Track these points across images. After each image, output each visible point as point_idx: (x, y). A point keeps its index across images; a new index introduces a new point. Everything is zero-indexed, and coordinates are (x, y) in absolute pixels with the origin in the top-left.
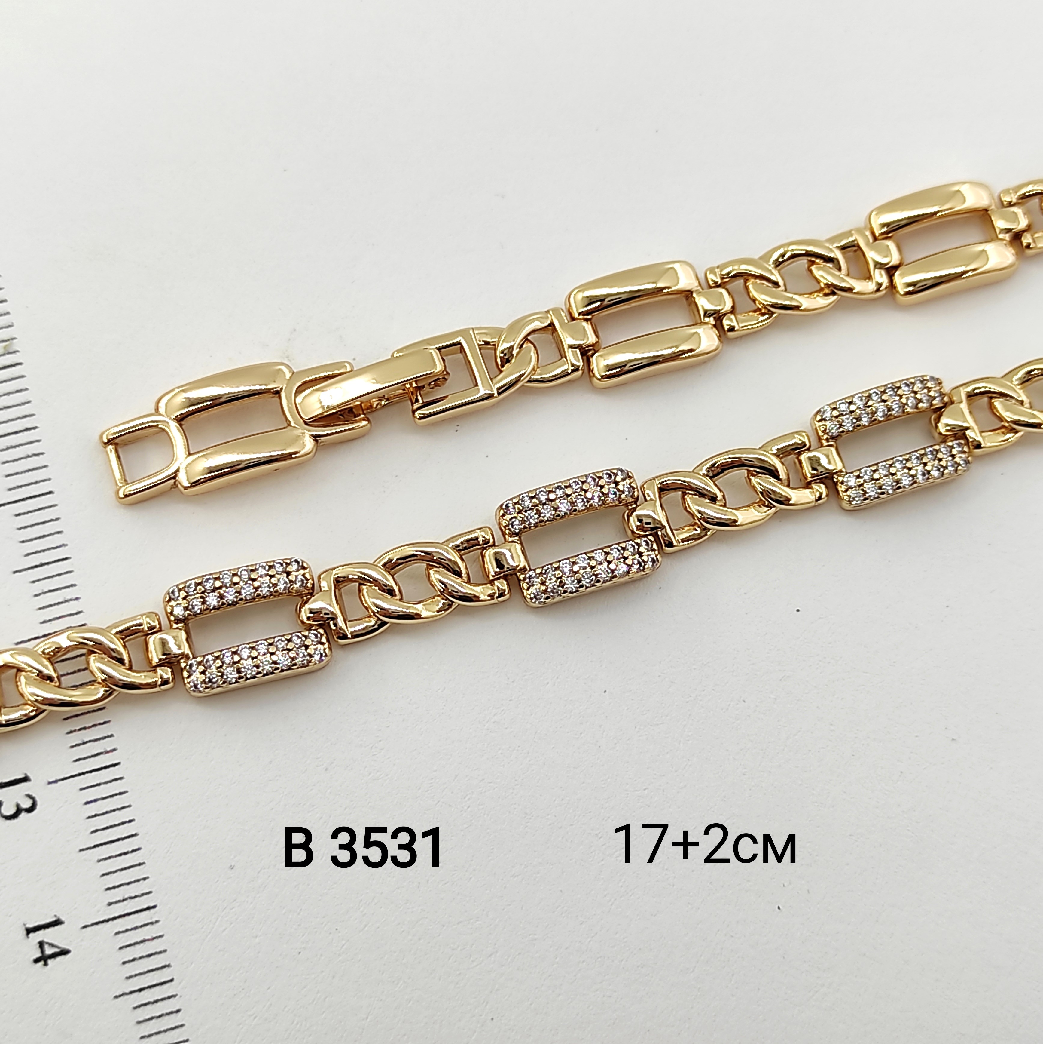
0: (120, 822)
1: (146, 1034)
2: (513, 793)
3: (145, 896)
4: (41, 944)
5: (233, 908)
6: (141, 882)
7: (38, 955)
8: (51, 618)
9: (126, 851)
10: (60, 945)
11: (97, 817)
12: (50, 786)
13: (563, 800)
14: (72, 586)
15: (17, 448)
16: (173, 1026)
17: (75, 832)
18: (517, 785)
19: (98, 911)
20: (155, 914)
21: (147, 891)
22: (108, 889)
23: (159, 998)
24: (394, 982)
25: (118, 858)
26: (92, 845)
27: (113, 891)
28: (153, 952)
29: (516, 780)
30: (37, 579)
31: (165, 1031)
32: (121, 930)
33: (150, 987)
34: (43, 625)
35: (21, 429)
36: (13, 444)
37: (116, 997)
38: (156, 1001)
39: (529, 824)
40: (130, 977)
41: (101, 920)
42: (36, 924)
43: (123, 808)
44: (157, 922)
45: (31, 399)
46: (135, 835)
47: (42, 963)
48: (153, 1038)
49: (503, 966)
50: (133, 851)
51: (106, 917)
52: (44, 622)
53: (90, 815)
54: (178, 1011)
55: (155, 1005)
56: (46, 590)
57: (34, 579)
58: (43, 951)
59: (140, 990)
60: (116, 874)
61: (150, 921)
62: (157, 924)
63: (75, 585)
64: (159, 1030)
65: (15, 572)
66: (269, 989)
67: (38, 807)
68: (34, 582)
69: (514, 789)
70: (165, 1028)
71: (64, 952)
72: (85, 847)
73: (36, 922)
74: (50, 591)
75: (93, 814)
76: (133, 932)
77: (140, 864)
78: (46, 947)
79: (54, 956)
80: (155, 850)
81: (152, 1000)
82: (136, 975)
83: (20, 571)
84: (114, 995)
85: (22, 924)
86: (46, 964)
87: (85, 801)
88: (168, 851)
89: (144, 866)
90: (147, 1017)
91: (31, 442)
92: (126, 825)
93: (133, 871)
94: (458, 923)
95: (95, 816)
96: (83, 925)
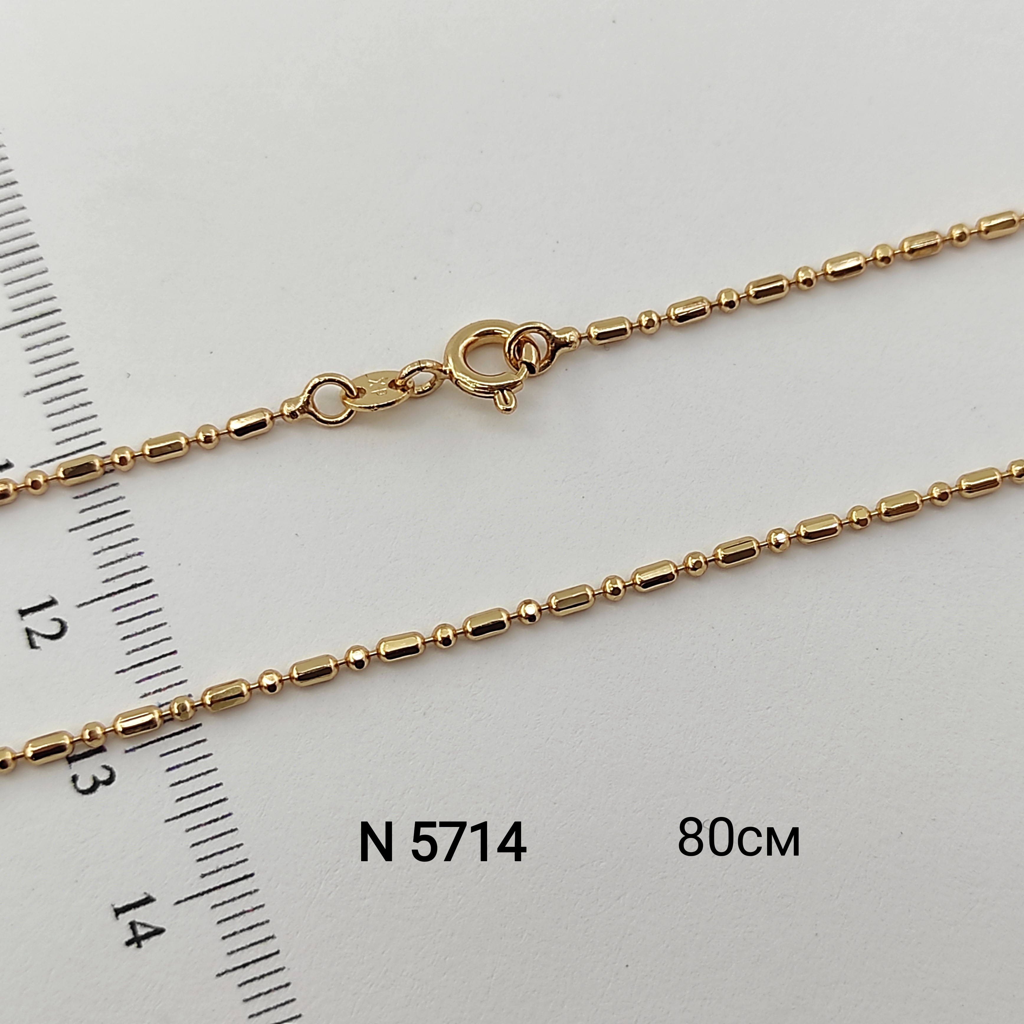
0: (207, 787)
1: (255, 1012)
2: (626, 723)
3: (241, 865)
4: (133, 925)
5: (337, 870)
6: (235, 849)
7: (130, 936)
8: (113, 576)
9: (215, 818)
10: (153, 925)
11: (182, 784)
12: (127, 754)
13: (680, 726)
14: (133, 540)
15: (63, 400)
16: (283, 1002)
17: (159, 802)
18: (630, 714)
19: (192, 885)
20: (253, 882)
21: (242, 859)
22: (200, 860)
23: (266, 973)
24: (517, 935)
25: (208, 826)
26: (179, 815)
27: (205, 861)
28: (255, 923)
29: (629, 709)
30: (96, 535)
31: (275, 1007)
32: (218, 903)
33: (254, 962)
34: (105, 584)
35: (65, 379)
36: (58, 396)
37: (219, 975)
38: (263, 976)
39: (646, 755)
40: (232, 952)
41: (195, 893)
42: (125, 904)
43: (208, 772)
44: (256, 891)
45: (72, 347)
46: (225, 800)
47: (135, 945)
48: (263, 1016)
49: (633, 908)
50: (223, 817)
51: (200, 890)
52: (107, 581)
53: (173, 782)
54: (287, 985)
55: (262, 980)
56: (105, 547)
57: (92, 536)
58: (135, 932)
59: (244, 966)
60: (207, 843)
61: (248, 891)
62: (257, 894)
63: (137, 539)
64: (268, 1007)
65: (71, 530)
66: (383, 953)
67: (116, 778)
68: (92, 539)
69: (627, 719)
70: (275, 1004)
71: (159, 931)
72: (170, 817)
73: (125, 901)
74: (111, 547)
75: (177, 781)
76: (230, 903)
77: (232, 831)
78: (138, 927)
79: (147, 936)
80: (247, 814)
81: (258, 976)
82: (238, 950)
83: (76, 529)
84: (217, 973)
85: (110, 905)
86: (139, 946)
87: (167, 768)
88: (262, 814)
89: (236, 832)
90: (254, 994)
91: (77, 392)
92: (214, 789)
93: (224, 839)
94: (582, 866)
95: (180, 782)
96: (176, 901)
